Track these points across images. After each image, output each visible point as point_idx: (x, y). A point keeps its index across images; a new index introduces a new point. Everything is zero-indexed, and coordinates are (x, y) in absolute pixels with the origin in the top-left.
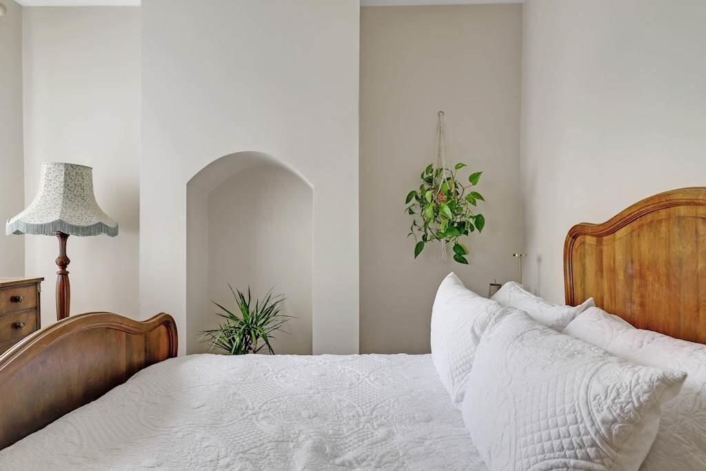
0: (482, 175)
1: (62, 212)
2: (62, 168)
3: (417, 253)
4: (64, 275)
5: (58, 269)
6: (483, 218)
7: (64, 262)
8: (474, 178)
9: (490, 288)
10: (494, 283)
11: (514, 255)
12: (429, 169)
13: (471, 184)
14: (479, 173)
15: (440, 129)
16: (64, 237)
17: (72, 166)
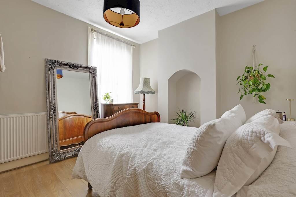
0: (268, 67)
1: (143, 89)
2: (143, 79)
3: (240, 99)
4: (144, 103)
5: (143, 102)
6: (270, 85)
7: (144, 100)
8: (265, 69)
9: (276, 114)
10: (278, 112)
11: (287, 100)
12: (247, 68)
13: (264, 71)
14: (267, 67)
15: (254, 52)
16: (144, 95)
17: (145, 78)
